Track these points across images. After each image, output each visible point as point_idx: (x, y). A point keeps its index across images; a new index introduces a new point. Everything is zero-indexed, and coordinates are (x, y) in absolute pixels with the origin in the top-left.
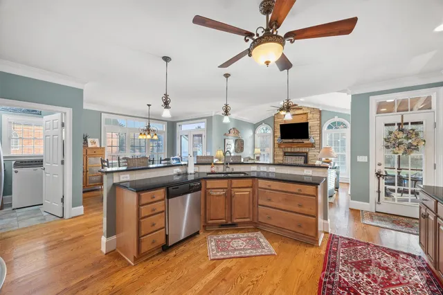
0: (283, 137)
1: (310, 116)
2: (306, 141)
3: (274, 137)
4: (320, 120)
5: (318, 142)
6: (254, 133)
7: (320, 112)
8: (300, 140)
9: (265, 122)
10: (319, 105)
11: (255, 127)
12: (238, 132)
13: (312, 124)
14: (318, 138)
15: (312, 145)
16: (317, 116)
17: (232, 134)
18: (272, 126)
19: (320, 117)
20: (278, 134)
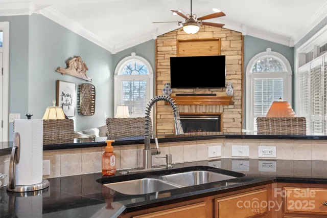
0: (175, 83)
1: (224, 44)
2: (219, 93)
3: (157, 83)
4: (243, 55)
5: (238, 95)
6: (113, 74)
7: (242, 38)
8: (207, 91)
9: (137, 50)
10: (241, 25)
11: (115, 60)
12: (85, 68)
13: (232, 60)
14: (239, 87)
15: (229, 101)
16: (238, 45)
17: (72, 71)
18: (153, 60)
19: (242, 49)
20: (166, 77)
